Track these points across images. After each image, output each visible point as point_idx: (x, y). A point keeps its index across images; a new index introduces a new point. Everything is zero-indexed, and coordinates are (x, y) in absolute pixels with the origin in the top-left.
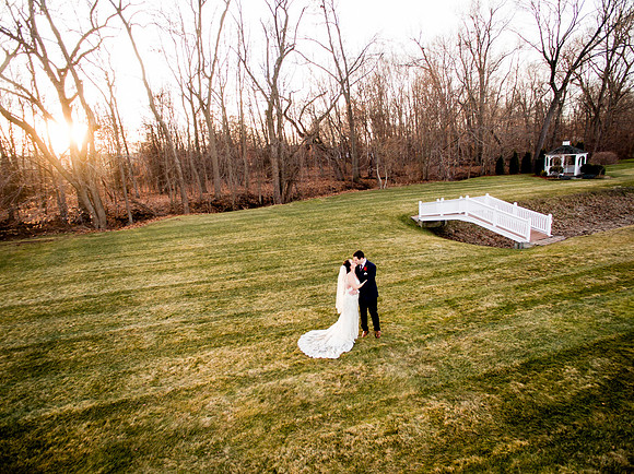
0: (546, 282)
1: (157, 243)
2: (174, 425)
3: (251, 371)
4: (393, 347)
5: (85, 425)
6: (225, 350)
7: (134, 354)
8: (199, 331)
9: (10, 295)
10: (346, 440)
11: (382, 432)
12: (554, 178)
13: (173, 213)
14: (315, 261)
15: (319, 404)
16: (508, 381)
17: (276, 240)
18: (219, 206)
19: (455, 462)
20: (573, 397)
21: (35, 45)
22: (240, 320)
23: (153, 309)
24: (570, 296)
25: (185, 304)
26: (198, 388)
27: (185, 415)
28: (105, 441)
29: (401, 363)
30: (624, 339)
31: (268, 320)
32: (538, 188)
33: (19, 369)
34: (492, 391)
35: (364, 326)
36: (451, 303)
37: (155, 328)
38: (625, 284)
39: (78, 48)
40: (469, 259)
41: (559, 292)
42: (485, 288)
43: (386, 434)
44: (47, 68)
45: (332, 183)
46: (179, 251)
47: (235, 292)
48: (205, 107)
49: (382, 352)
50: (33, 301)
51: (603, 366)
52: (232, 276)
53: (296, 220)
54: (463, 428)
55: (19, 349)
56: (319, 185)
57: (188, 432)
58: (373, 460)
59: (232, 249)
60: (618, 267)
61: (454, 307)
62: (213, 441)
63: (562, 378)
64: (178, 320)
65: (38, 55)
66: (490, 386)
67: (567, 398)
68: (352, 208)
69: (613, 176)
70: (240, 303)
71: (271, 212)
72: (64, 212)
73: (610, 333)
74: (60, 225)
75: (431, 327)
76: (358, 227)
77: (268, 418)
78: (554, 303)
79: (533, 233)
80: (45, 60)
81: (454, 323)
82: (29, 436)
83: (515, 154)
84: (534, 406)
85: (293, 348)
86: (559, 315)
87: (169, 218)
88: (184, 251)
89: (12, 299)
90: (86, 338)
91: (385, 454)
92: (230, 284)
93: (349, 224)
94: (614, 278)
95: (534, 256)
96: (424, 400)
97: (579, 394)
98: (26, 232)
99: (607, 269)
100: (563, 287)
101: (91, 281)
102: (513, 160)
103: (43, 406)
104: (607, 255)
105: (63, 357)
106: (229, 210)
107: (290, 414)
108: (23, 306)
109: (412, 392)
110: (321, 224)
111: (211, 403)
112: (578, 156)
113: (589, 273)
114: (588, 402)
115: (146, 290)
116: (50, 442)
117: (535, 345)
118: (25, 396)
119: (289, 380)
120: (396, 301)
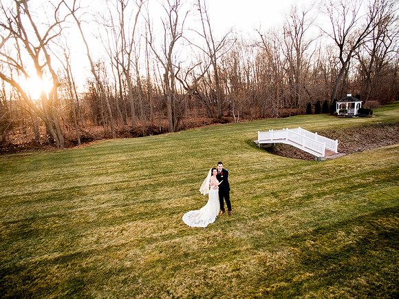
0: (332, 182)
1: (96, 157)
2: (109, 267)
3: (154, 235)
4: (239, 220)
5: (56, 267)
6: (139, 223)
7: (84, 225)
8: (123, 211)
9: (6, 189)
10: (210, 274)
11: (230, 270)
12: (342, 117)
13: (106, 138)
14: (193, 169)
15: (194, 254)
16: (305, 240)
17: (170, 155)
18: (135, 134)
19: (272, 286)
20: (341, 249)
21: (20, 33)
22: (148, 204)
23: (95, 198)
24: (345, 190)
25: (114, 195)
26: (123, 245)
27: (115, 261)
28: (68, 276)
29: (243, 230)
30: (373, 215)
31: (165, 205)
32: (331, 123)
33: (14, 234)
34: (296, 246)
35: (222, 208)
36: (274, 194)
37: (96, 209)
38: (378, 182)
39: (47, 34)
40: (287, 167)
41: (339, 188)
42: (296, 185)
43: (233, 271)
44: (28, 47)
45: (205, 119)
46: (110, 162)
47: (145, 187)
48: (126, 72)
49: (232, 224)
50: (20, 193)
51: (360, 231)
52: (143, 178)
53: (182, 143)
54: (277, 267)
55: (14, 222)
56: (197, 120)
57: (117, 270)
58: (225, 285)
59: (143, 161)
60: (375, 172)
61: (276, 197)
62: (132, 275)
63: (336, 238)
64: (110, 204)
65: (22, 38)
66: (294, 243)
67: (338, 249)
68: (217, 135)
69: (377, 116)
70: (148, 194)
71: (167, 137)
72: (38, 137)
73: (366, 212)
74: (35, 145)
75: (262, 209)
76: (220, 147)
77: (164, 262)
78: (336, 194)
79: (327, 151)
80: (26, 42)
81: (276, 206)
82: (23, 273)
83: (318, 102)
84: (319, 254)
85: (180, 221)
86: (338, 201)
87: (104, 141)
88: (113, 162)
89: (7, 192)
90: (55, 216)
91: (231, 281)
92: (142, 183)
93: (215, 145)
94: (372, 179)
95: (326, 165)
96: (255, 251)
97: (344, 247)
98: (13, 149)
99: (368, 173)
100: (342, 185)
101: (56, 180)
102: (317, 105)
103: (30, 256)
104: (369, 165)
105: (41, 227)
106: (141, 136)
107: (177, 260)
108: (14, 196)
109: (249, 246)
110: (198, 145)
111: (131, 253)
112: (356, 103)
113: (358, 176)
114: (349, 251)
115: (90, 186)
116: (35, 277)
117: (322, 219)
118: (19, 250)
119: (177, 240)
120: (242, 193)
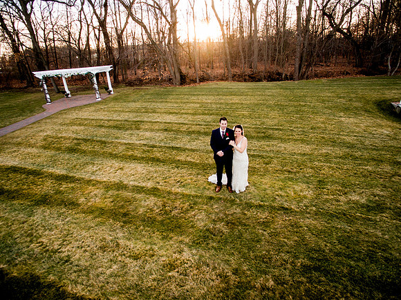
14: (262, 124)
45: (349, 69)
59: (223, 106)
68: (341, 89)
76: (328, 104)
93: (323, 101)
110: (301, 98)
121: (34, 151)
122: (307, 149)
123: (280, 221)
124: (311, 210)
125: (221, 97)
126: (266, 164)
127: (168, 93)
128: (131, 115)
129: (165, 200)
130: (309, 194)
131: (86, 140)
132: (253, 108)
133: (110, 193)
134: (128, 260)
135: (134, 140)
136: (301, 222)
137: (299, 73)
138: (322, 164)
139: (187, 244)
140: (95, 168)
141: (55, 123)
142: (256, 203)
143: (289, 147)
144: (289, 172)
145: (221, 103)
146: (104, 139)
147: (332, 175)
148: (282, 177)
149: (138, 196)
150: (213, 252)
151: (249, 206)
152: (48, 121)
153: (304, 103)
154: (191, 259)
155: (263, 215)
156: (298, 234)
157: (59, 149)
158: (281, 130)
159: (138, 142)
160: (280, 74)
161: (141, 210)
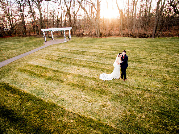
1: (104, 42)
14: (137, 56)
53: (148, 43)
68: (176, 43)
71: (144, 40)
110: (156, 46)
121: (43, 60)
122: (159, 68)
123: (147, 95)
124: (161, 92)
125: (118, 43)
126: (140, 72)
127: (95, 41)
128: (80, 48)
129: (98, 82)
130: (160, 86)
131: (63, 58)
132: (133, 49)
133: (76, 78)
134: (86, 102)
135: (82, 59)
136: (156, 96)
137: (155, 34)
138: (166, 75)
139: (109, 99)
140: (68, 68)
141: (49, 50)
142: (136, 87)
143: (150, 66)
144: (150, 76)
145: (118, 46)
146: (70, 58)
147: (170, 79)
148: (147, 78)
149: (87, 80)
150: (119, 103)
151: (133, 88)
152: (46, 49)
153: (157, 48)
154: (111, 104)
155: (140, 92)
156: (155, 101)
157: (52, 60)
158: (146, 59)
159: (84, 60)
160: (145, 35)
161: (89, 85)
